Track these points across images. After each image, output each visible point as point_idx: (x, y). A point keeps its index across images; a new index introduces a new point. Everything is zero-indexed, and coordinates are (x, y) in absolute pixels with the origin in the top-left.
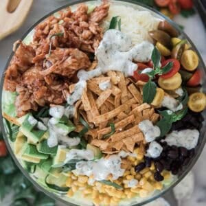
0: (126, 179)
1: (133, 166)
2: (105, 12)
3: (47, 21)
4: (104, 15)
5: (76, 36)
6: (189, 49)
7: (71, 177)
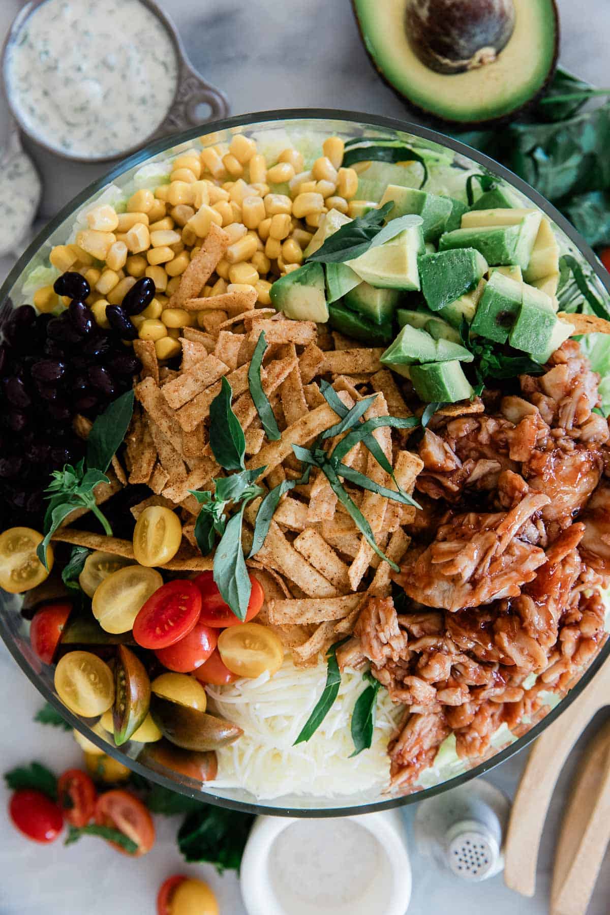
0: (171, 247)
1: (164, 295)
2: (401, 755)
3: (577, 671)
4: (399, 747)
5: (469, 653)
6: (98, 718)
7: (348, 200)
